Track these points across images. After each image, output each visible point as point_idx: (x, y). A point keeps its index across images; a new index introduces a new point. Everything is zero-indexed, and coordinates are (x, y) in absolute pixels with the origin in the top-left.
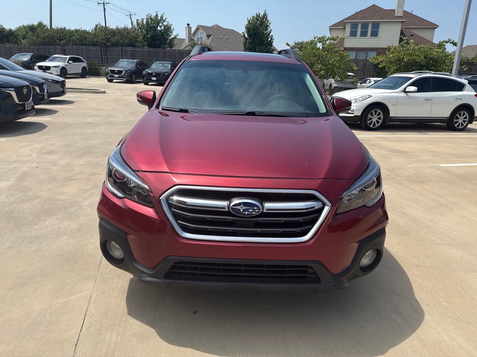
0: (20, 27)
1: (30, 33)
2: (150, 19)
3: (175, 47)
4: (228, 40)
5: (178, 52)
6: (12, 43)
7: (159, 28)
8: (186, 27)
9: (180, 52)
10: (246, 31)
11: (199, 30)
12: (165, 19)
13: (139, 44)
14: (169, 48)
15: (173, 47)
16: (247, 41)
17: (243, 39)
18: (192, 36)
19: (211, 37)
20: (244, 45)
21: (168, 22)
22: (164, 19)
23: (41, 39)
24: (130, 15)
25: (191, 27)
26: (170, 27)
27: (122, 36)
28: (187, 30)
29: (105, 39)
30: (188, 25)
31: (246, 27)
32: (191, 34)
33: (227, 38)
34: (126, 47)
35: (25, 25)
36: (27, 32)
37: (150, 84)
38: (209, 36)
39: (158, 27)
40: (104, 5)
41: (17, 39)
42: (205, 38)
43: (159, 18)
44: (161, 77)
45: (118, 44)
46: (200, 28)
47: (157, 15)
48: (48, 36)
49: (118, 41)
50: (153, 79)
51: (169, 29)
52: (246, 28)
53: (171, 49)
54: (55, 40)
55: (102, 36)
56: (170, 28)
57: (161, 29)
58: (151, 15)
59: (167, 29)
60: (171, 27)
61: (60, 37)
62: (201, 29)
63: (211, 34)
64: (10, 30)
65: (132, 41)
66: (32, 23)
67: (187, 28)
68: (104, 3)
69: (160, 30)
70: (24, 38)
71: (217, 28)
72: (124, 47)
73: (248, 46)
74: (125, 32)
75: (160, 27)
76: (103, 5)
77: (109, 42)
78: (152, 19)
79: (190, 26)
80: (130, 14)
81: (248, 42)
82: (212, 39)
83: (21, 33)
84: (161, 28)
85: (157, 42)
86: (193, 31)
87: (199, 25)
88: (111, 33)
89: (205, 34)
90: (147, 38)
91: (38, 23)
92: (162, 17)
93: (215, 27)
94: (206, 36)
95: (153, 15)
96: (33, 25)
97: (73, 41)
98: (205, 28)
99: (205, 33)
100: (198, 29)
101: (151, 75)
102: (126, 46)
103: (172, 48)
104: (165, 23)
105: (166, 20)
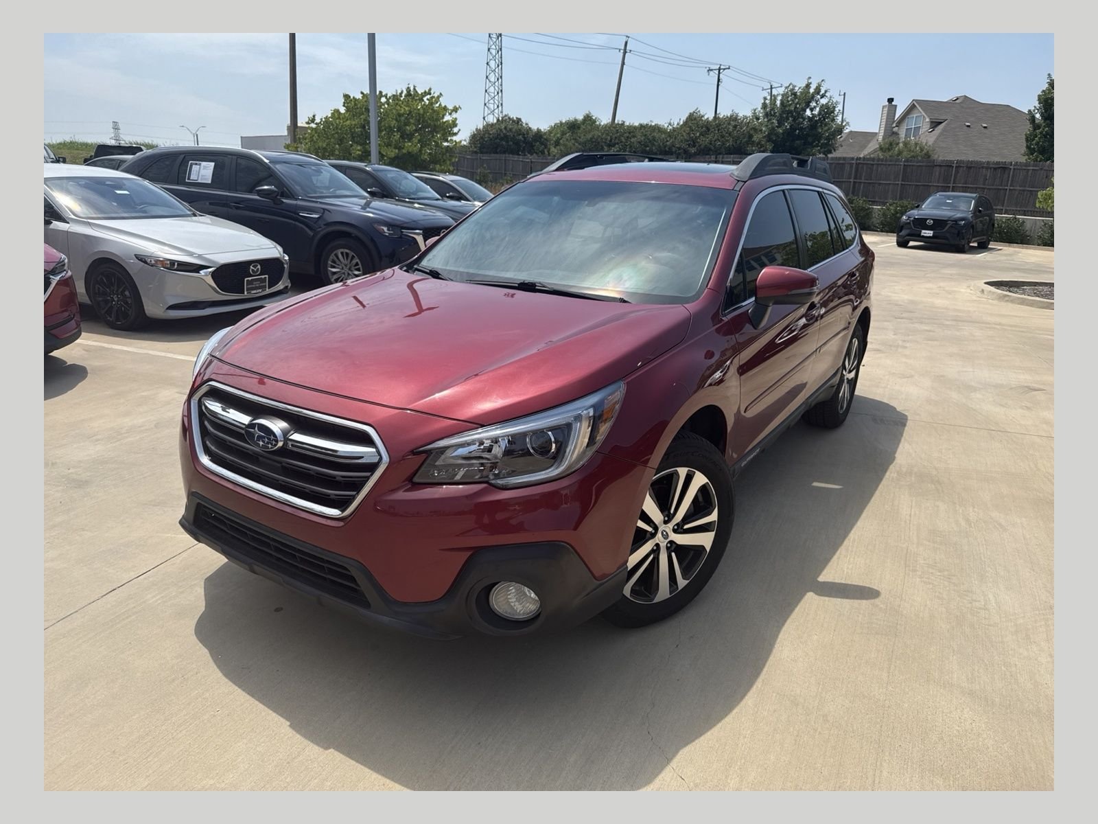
0: (555, 124)
1: (568, 135)
2: (792, 94)
3: (837, 151)
4: (985, 130)
5: (832, 163)
6: (536, 153)
7: (808, 113)
8: (884, 107)
9: (837, 162)
10: (1037, 105)
11: (915, 111)
12: (826, 92)
13: (754, 148)
14: (824, 154)
15: (833, 151)
16: (1037, 131)
17: (1028, 128)
18: (894, 125)
19: (941, 127)
20: (1027, 140)
21: (831, 97)
22: (822, 92)
23: (579, 144)
24: (771, 88)
25: (896, 106)
26: (834, 107)
27: (721, 132)
28: (885, 112)
29: (688, 141)
30: (890, 100)
31: (1039, 96)
32: (894, 122)
33: (985, 127)
34: (726, 156)
35: (564, 121)
36: (563, 134)
37: (912, 243)
38: (935, 124)
39: (805, 111)
40: (719, 73)
41: (546, 147)
42: (925, 127)
43: (812, 91)
44: (945, 230)
45: (710, 149)
46: (918, 106)
47: (808, 86)
48: (591, 139)
49: (711, 144)
50: (925, 235)
51: (830, 114)
52: (1039, 99)
53: (826, 155)
54: (602, 146)
55: (684, 134)
56: (833, 112)
57: (812, 114)
58: (794, 86)
59: (826, 113)
60: (836, 109)
61: (611, 141)
62: (920, 109)
63: (943, 117)
64: (539, 131)
65: (740, 143)
66: (573, 117)
67: (886, 109)
68: (719, 69)
69: (809, 117)
70: (557, 143)
71: (964, 105)
72: (721, 156)
73: (1037, 144)
74: (729, 124)
75: (812, 110)
76: (717, 73)
77: (694, 146)
78: (795, 94)
79: (893, 103)
80: (771, 86)
81: (1041, 133)
82: (944, 130)
83: (554, 136)
84: (813, 112)
85: (798, 142)
86: (899, 113)
87: (916, 101)
88: (702, 128)
89: (928, 120)
90: (777, 135)
91: (584, 117)
92: (818, 90)
93: (957, 101)
94: (929, 123)
95: (800, 85)
96: (576, 120)
97: (631, 147)
98: (927, 105)
99: (929, 116)
100: (912, 108)
101: (921, 223)
102: (727, 154)
103: (830, 156)
104: (824, 101)
105: (827, 95)
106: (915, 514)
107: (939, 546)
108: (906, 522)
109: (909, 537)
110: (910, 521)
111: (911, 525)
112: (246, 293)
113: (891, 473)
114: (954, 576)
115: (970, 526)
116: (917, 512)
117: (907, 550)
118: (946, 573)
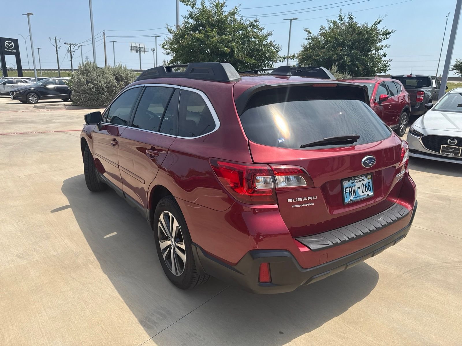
106: (62, 242)
107: (43, 234)
108: (62, 236)
109: (56, 231)
110: (61, 238)
111: (59, 236)
112: (441, 152)
113: (94, 259)
114: (31, 227)
115: (34, 249)
116: (61, 243)
117: (53, 227)
118: (35, 226)
